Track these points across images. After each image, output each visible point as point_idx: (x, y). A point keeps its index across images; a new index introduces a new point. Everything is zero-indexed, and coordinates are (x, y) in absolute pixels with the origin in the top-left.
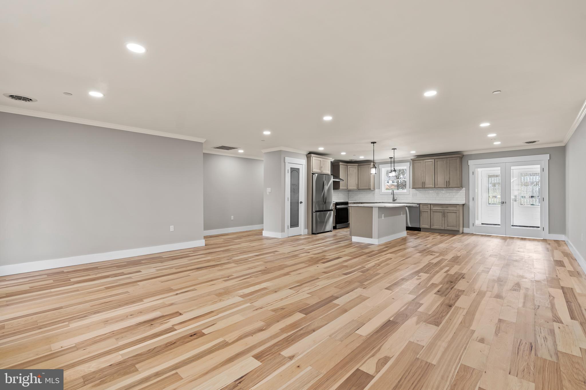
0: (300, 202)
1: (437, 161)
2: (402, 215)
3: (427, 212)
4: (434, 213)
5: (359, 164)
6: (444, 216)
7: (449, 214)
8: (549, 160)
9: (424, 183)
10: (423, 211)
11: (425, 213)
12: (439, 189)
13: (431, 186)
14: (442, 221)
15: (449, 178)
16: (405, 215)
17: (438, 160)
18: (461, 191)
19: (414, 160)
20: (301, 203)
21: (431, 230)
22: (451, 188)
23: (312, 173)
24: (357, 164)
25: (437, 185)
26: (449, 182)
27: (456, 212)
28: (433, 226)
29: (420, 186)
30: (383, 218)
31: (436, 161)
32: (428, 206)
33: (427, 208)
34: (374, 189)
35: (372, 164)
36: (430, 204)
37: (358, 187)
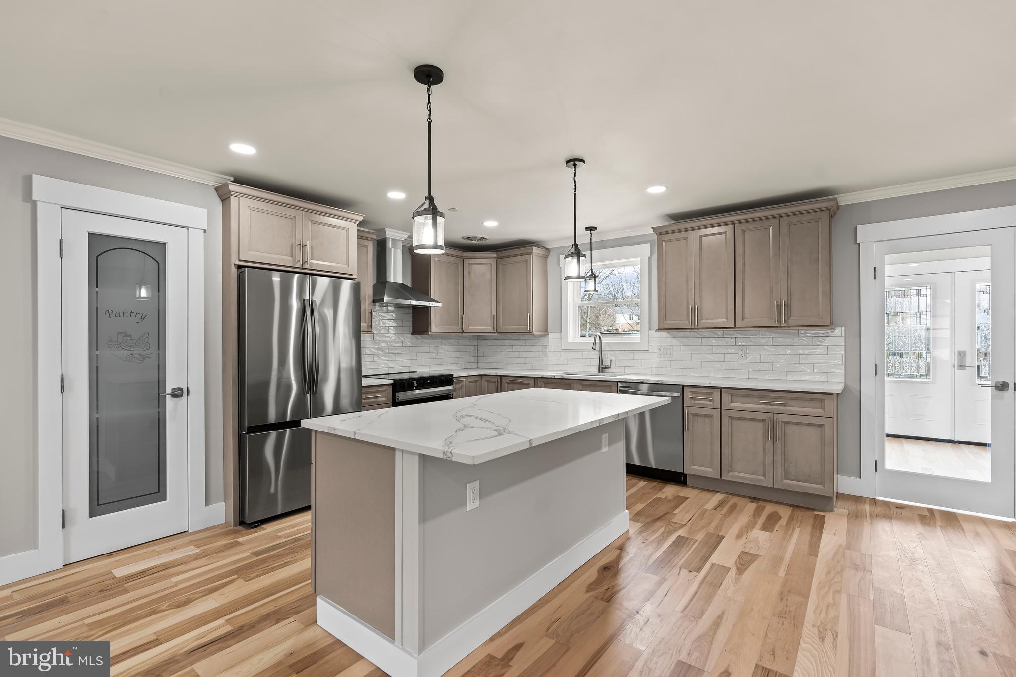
0: (169, 391)
1: (743, 231)
2: (605, 449)
3: (711, 416)
4: (735, 422)
5: (501, 254)
6: (774, 438)
7: (792, 430)
9: (696, 312)
10: (694, 415)
11: (700, 419)
12: (752, 331)
13: (722, 321)
14: (765, 454)
15: (789, 294)
16: (622, 445)
17: (744, 226)
18: (828, 341)
19: (664, 230)
20: (177, 393)
21: (723, 486)
22: (792, 331)
23: (239, 267)
24: (494, 255)
25: (744, 318)
26: (788, 306)
27: (822, 423)
28: (729, 472)
29: (686, 322)
30: (470, 506)
31: (738, 231)
32: (711, 394)
33: (708, 402)
34: (545, 331)
35: (535, 250)
36: (721, 389)
37: (500, 325)
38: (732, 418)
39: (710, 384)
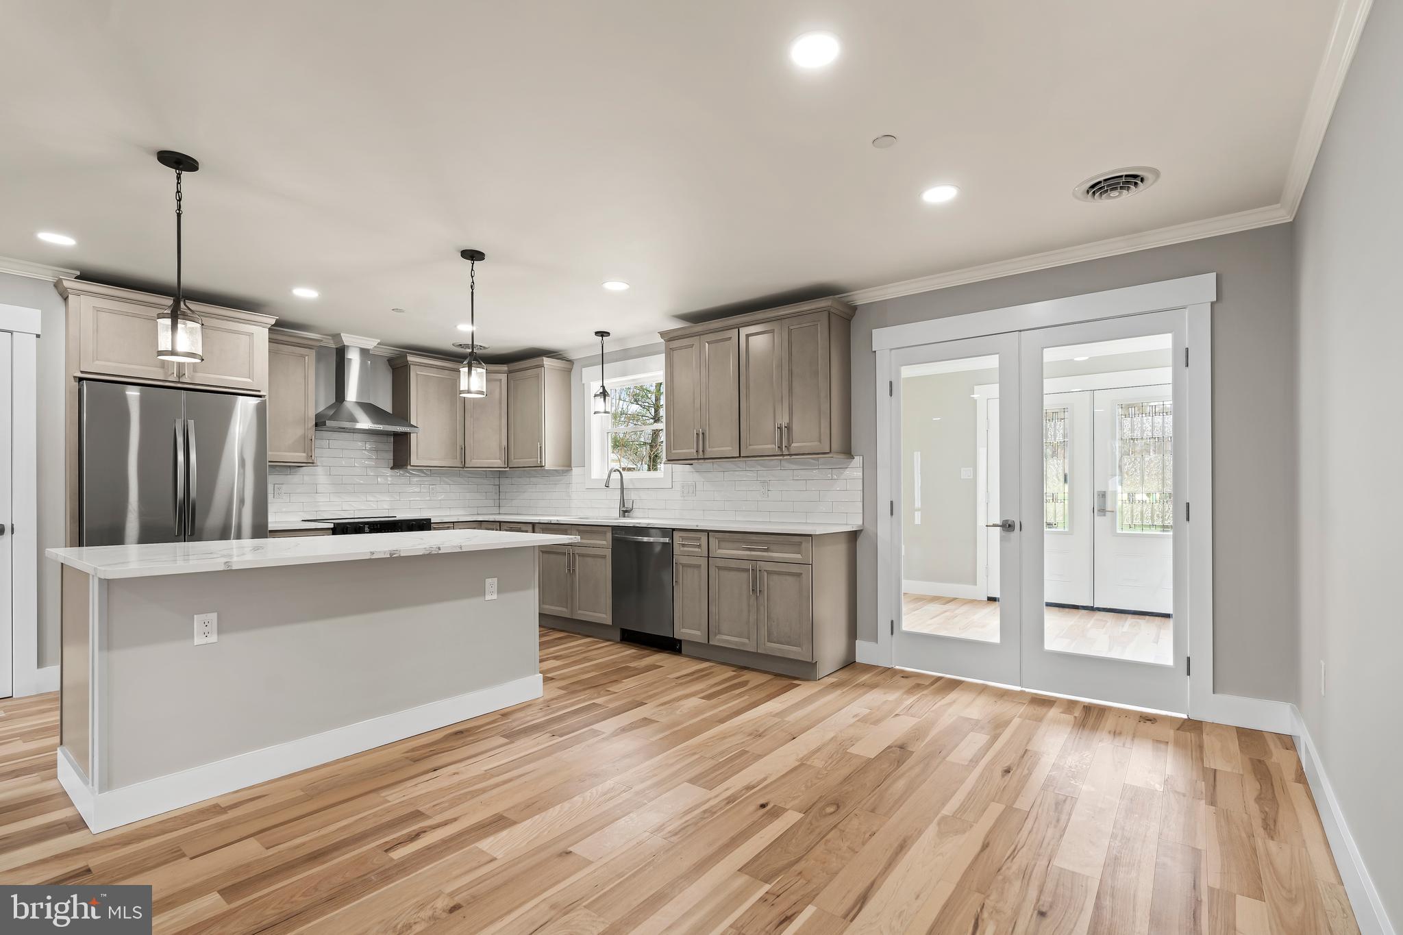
1: (749, 335)
2: (491, 597)
3: (699, 567)
4: (721, 573)
5: (512, 367)
6: (756, 592)
7: (773, 581)
8: (1216, 306)
9: (702, 438)
10: (684, 566)
11: (689, 571)
12: (755, 461)
13: (728, 450)
14: (748, 611)
15: (791, 414)
17: (751, 329)
18: (847, 472)
21: (708, 652)
22: (751, 461)
23: (81, 380)
24: (505, 368)
25: (747, 444)
27: (798, 571)
28: (715, 634)
29: (690, 451)
30: (199, 640)
31: (744, 336)
32: (699, 539)
33: (697, 550)
34: (567, 465)
35: (547, 362)
36: (708, 532)
37: (512, 457)
38: (719, 568)
39: (697, 526)
